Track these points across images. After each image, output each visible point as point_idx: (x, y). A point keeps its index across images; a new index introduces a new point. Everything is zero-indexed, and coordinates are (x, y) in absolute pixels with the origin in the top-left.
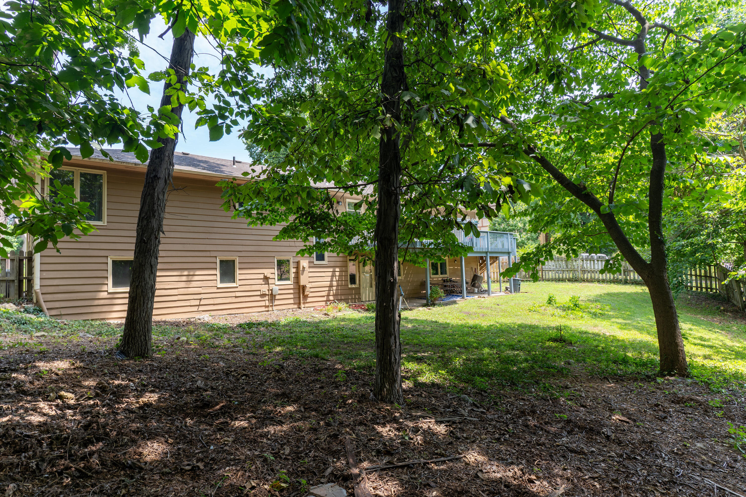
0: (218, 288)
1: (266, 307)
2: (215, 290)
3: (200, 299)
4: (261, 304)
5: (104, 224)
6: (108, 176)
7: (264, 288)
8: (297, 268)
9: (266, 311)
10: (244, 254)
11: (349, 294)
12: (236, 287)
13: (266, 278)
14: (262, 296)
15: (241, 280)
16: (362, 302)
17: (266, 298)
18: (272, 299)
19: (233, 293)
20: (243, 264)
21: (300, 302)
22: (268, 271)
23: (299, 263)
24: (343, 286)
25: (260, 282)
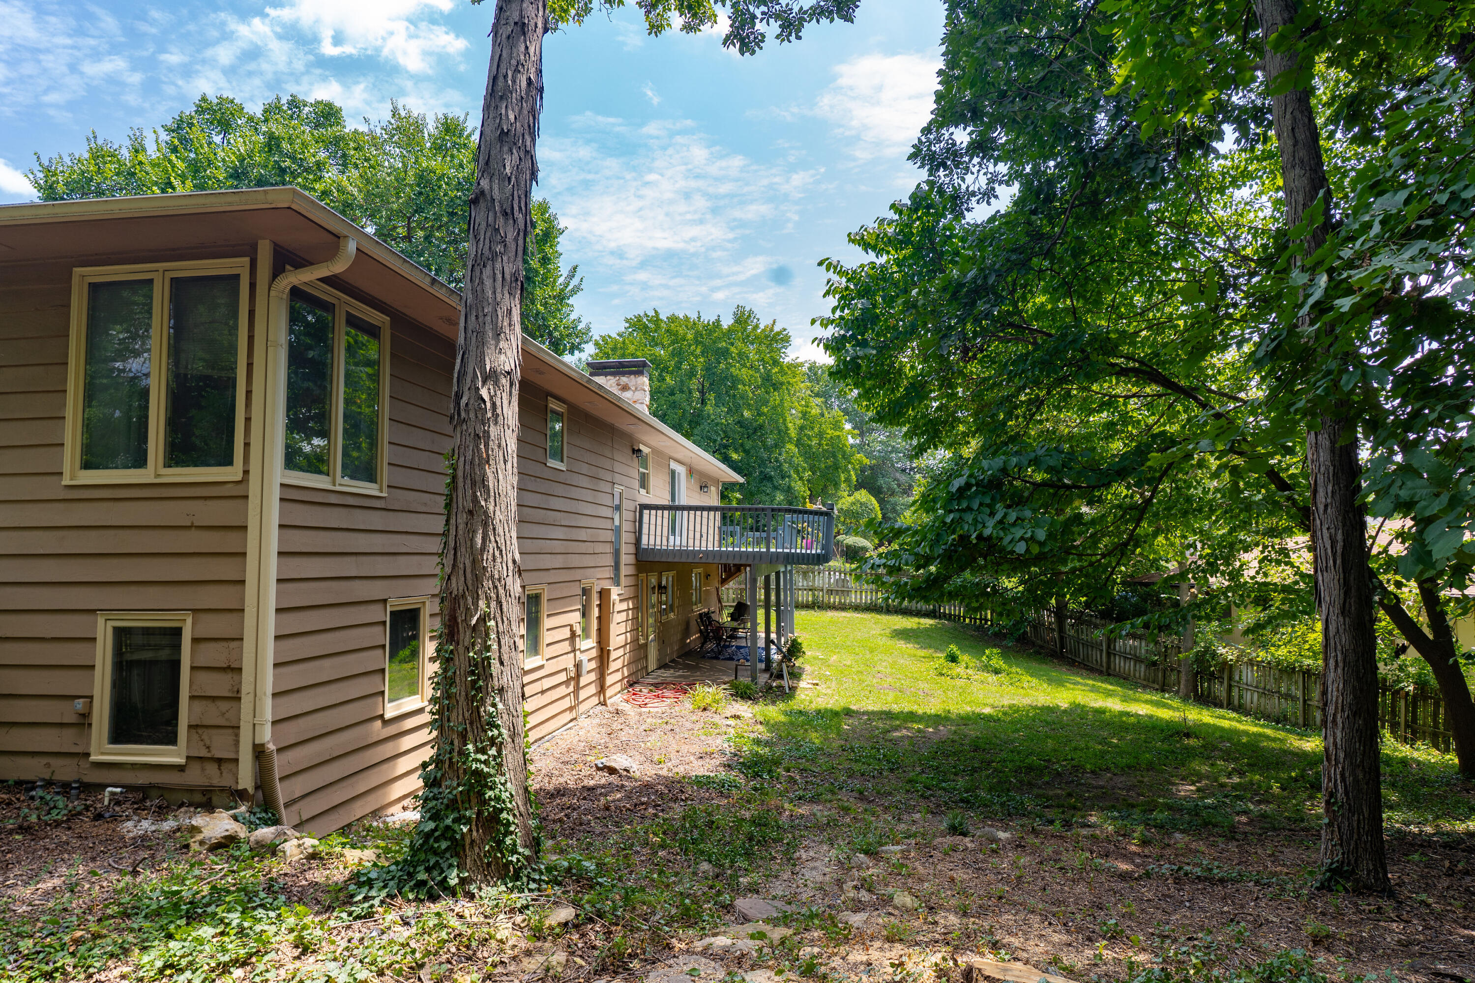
0: (525, 673)
1: (571, 709)
4: (566, 703)
5: (381, 491)
6: (392, 335)
7: (568, 662)
8: (599, 606)
9: (571, 721)
10: (552, 577)
11: (639, 660)
12: (542, 667)
13: (573, 635)
14: (567, 683)
15: (548, 645)
16: (648, 674)
17: (571, 689)
18: (577, 689)
19: (539, 683)
20: (551, 603)
21: (602, 689)
22: (575, 618)
23: (604, 594)
24: (635, 640)
25: (566, 646)
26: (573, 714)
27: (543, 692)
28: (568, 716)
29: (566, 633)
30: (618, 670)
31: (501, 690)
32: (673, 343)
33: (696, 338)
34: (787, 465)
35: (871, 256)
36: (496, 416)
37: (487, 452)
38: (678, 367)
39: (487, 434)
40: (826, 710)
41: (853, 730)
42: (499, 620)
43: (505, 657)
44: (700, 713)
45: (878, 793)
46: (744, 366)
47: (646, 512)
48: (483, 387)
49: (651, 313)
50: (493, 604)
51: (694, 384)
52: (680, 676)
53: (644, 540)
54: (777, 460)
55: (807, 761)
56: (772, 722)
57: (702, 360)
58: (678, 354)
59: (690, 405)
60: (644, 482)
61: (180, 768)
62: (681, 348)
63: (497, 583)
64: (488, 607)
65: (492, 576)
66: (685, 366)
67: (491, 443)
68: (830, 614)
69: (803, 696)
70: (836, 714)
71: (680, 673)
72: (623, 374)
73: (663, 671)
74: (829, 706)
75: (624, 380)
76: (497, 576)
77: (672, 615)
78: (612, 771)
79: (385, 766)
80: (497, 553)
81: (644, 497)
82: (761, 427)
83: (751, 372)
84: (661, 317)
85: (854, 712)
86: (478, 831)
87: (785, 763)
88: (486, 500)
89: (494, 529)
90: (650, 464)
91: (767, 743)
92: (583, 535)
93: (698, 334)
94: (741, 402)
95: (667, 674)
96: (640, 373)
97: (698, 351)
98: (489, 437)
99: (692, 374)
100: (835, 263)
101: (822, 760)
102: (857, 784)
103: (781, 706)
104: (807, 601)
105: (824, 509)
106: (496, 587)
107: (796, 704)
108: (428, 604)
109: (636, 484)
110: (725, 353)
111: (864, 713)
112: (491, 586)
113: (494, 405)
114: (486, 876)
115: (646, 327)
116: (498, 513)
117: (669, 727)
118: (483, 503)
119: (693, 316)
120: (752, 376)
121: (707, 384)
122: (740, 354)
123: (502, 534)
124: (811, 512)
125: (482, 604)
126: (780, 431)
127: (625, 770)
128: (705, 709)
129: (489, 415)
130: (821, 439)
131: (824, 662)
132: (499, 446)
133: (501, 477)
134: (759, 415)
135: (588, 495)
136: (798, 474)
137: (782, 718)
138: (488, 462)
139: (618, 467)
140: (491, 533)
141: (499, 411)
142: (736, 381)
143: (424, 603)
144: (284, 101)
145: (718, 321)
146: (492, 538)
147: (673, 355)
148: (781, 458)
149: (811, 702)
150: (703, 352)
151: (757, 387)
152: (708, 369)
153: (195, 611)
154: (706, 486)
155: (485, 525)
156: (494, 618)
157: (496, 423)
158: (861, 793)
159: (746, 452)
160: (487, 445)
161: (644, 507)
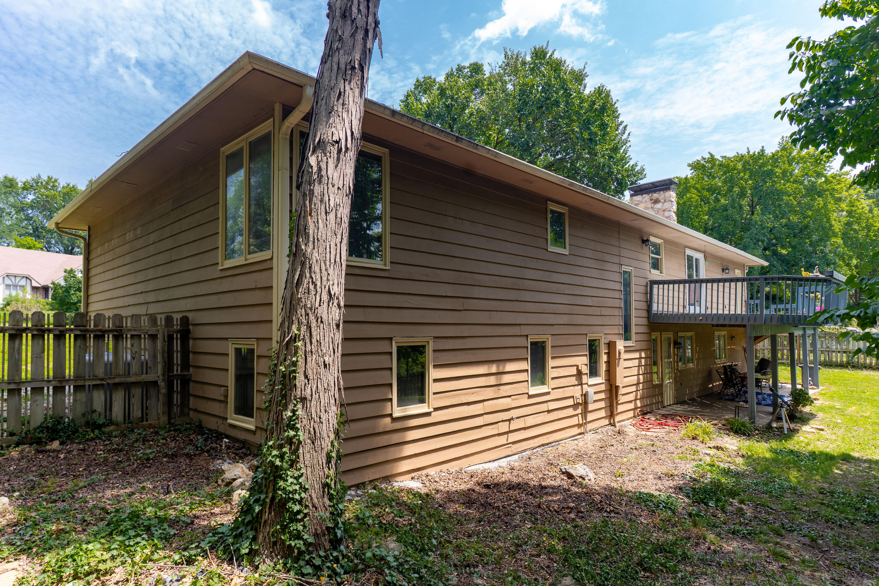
0: (530, 397)
1: (579, 426)
2: (525, 401)
3: (509, 420)
4: (574, 421)
5: (385, 265)
6: (391, 161)
7: (577, 392)
8: (608, 354)
9: (580, 434)
10: (556, 330)
11: (654, 396)
12: (548, 393)
13: (579, 374)
14: (575, 406)
15: (553, 378)
16: (664, 407)
17: (579, 411)
18: (585, 412)
19: (546, 404)
20: (555, 349)
21: (611, 415)
22: (582, 361)
23: (611, 345)
24: (648, 382)
25: (573, 381)
26: (582, 430)
27: (549, 411)
28: (576, 431)
29: (574, 371)
30: (631, 402)
31: (303, 400)
32: (725, 173)
33: (744, 166)
34: (832, 255)
35: (848, 21)
36: (320, 177)
37: (310, 205)
38: (730, 190)
39: (312, 192)
40: (821, 453)
41: (844, 476)
42: (308, 341)
43: (310, 372)
44: (690, 442)
45: (836, 544)
46: (788, 181)
47: (656, 286)
48: (311, 155)
49: (707, 156)
50: (304, 328)
51: (745, 202)
52: (690, 411)
53: (655, 307)
54: (822, 252)
55: (770, 497)
56: (755, 456)
57: (750, 182)
58: (731, 182)
59: (741, 216)
60: (656, 265)
61: (254, 432)
62: (732, 176)
63: (309, 311)
64: (299, 329)
65: (305, 306)
66: (736, 189)
67: (314, 199)
68: (865, 373)
69: (802, 439)
70: (830, 458)
71: (693, 409)
72: (655, 192)
73: (679, 406)
74: (828, 450)
75: (655, 195)
76: (309, 306)
77: (691, 365)
78: (570, 476)
79: (397, 448)
80: (312, 287)
81: (655, 275)
82: (806, 227)
83: (795, 185)
84: (716, 157)
85: (853, 458)
86: (270, 513)
87: (743, 496)
88: (306, 245)
89: (310, 268)
90: (663, 251)
91: (737, 475)
92: (589, 301)
93: (746, 163)
94: (786, 210)
95: (679, 408)
96: (668, 189)
97: (746, 177)
98: (313, 194)
99: (742, 194)
100: (805, 40)
101: (788, 498)
102: (815, 529)
103: (774, 444)
104: (842, 361)
105: (821, 276)
106: (307, 315)
107: (790, 445)
108: (431, 343)
109: (648, 266)
110: (770, 174)
111: (865, 461)
112: (303, 313)
113: (320, 169)
114: (271, 552)
115: (704, 166)
116: (315, 254)
117: (652, 449)
118: (303, 247)
119: (744, 152)
120: (796, 188)
121: (756, 200)
122: (784, 173)
123: (318, 271)
124: (807, 279)
125: (294, 328)
126: (823, 228)
127: (581, 477)
128: (693, 438)
129: (315, 177)
130: (869, 231)
131: (841, 412)
132: (322, 201)
133: (321, 225)
134: (805, 218)
135: (595, 273)
136: (844, 261)
137: (768, 455)
138: (310, 214)
139: (624, 253)
140: (307, 271)
141: (324, 173)
142: (781, 193)
143: (428, 342)
144: (454, 70)
145: (763, 150)
146: (308, 275)
147: (725, 182)
148: (827, 250)
149: (808, 444)
150: (750, 177)
151: (803, 196)
152: (755, 188)
153: (258, 339)
154: (727, 269)
155: (303, 264)
156: (304, 339)
157: (320, 182)
158: (813, 540)
159: (794, 247)
160: (310, 202)
161: (653, 282)
